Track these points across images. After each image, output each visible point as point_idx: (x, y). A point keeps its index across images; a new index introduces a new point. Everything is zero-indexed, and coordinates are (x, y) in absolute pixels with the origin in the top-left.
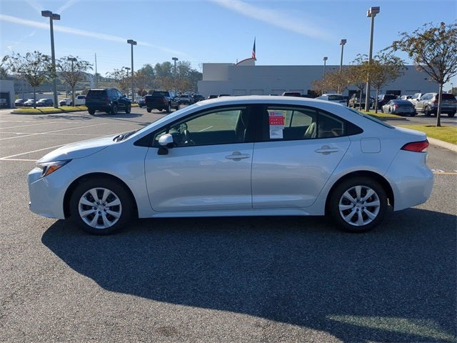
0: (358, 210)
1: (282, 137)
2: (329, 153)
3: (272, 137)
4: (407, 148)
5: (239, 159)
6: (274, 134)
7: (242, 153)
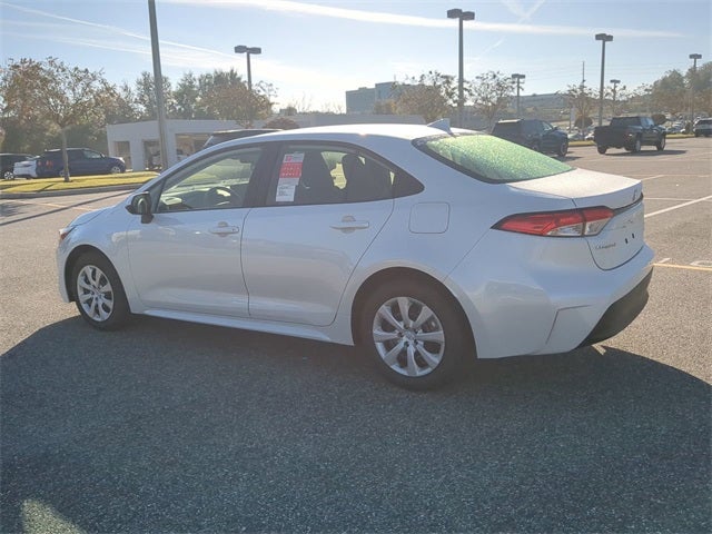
0: (407, 344)
1: (292, 200)
2: (354, 229)
3: (279, 199)
4: (506, 225)
5: (225, 234)
6: (282, 194)
7: (229, 224)
